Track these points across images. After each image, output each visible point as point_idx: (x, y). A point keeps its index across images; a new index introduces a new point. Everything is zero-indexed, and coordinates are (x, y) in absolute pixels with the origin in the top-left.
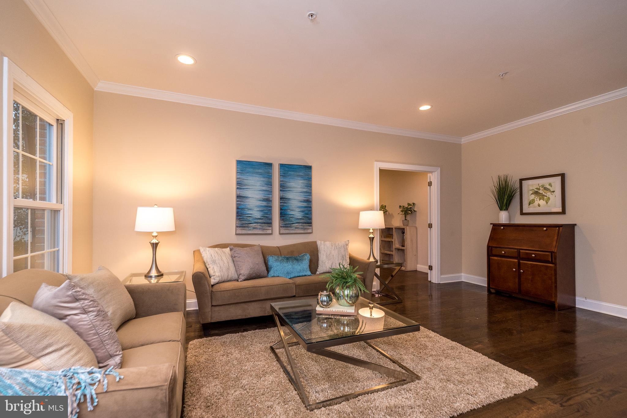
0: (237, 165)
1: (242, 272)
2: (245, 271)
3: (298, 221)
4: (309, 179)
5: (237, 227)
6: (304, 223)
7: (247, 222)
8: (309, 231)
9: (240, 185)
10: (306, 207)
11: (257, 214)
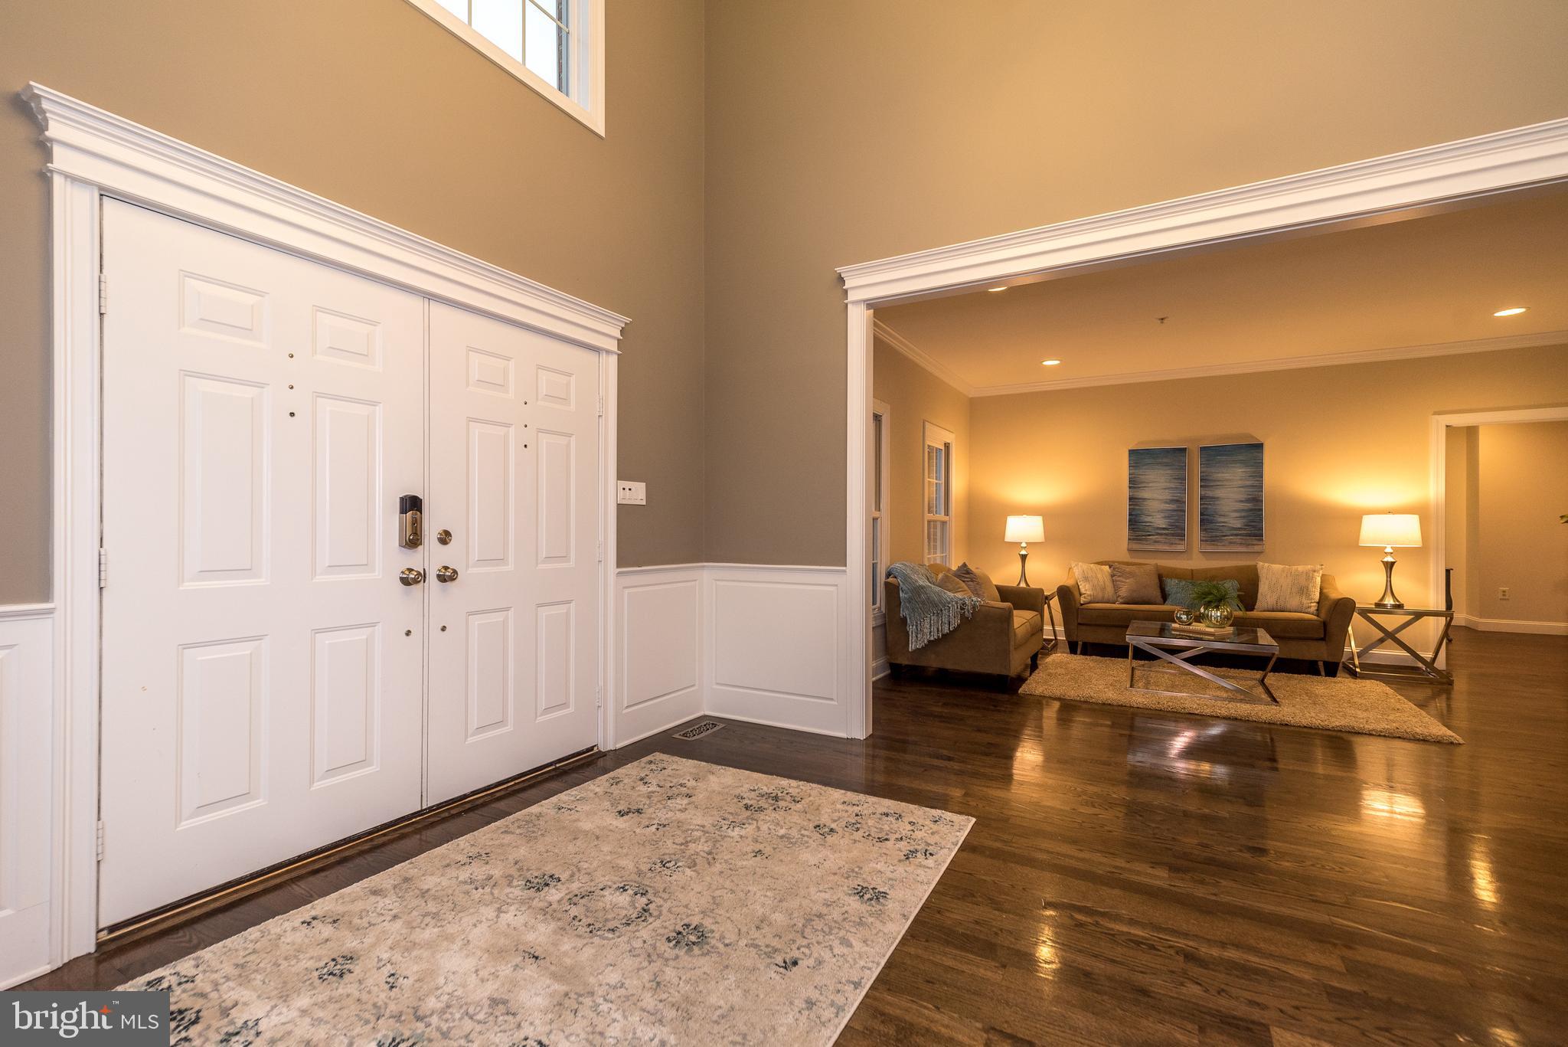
0: (1130, 456)
1: (1120, 593)
2: (1124, 592)
3: (1235, 532)
4: (1259, 465)
5: (1129, 539)
6: (1246, 536)
7: (1144, 533)
8: (1257, 548)
9: (1134, 483)
10: (1251, 510)
11: (1159, 521)
